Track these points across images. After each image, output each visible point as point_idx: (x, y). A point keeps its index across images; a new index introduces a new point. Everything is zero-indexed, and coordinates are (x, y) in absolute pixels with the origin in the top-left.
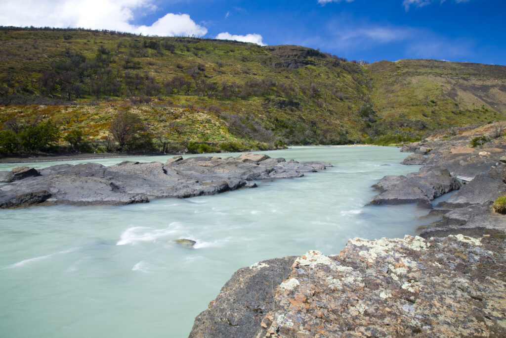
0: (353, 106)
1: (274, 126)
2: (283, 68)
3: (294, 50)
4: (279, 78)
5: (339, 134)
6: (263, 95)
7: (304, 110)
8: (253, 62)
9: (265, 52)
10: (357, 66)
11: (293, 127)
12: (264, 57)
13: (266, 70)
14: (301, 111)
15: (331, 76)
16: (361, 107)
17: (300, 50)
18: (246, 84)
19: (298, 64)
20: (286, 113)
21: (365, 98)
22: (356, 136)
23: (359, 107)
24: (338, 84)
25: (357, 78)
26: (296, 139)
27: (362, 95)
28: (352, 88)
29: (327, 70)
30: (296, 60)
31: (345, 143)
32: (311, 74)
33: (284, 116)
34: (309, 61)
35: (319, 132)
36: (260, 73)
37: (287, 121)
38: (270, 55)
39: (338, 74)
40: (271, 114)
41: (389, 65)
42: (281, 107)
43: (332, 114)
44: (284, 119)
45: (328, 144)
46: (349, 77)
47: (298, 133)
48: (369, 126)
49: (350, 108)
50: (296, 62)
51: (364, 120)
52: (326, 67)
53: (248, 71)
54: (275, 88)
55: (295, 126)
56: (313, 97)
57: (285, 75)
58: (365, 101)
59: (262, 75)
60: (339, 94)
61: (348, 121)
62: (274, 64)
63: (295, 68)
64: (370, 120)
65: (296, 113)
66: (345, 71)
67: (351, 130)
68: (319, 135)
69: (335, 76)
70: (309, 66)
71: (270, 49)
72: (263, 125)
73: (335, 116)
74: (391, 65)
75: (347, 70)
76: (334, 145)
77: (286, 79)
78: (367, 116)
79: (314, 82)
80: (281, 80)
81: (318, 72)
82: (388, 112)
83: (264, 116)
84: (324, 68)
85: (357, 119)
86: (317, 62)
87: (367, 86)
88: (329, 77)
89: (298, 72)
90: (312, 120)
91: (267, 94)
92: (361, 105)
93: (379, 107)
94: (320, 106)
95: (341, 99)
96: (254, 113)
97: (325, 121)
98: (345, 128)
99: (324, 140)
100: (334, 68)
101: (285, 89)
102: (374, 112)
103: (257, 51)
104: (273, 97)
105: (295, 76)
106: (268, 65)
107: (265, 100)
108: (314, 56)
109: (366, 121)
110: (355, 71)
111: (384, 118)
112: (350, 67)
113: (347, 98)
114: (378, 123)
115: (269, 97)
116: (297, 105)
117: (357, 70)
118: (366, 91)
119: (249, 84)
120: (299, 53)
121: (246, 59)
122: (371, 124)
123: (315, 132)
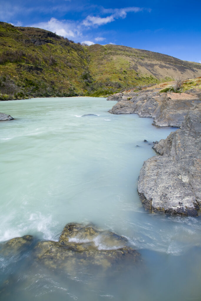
0: (78, 72)
1: (24, 84)
2: (31, 44)
3: (39, 31)
4: (28, 50)
5: (69, 90)
6: (16, 62)
7: (45, 74)
8: (8, 37)
9: (17, 31)
10: (80, 46)
11: (38, 85)
12: (17, 34)
13: (19, 44)
14: (44, 74)
15: (64, 51)
16: (83, 73)
17: (43, 32)
18: (4, 53)
19: (42, 42)
20: (33, 76)
21: (85, 68)
22: (80, 91)
23: (82, 73)
24: (68, 57)
25: (81, 54)
26: (40, 93)
27: (83, 65)
28: (77, 61)
29: (61, 47)
30: (40, 39)
31: (73, 96)
32: (50, 49)
33: (32, 77)
34: (49, 40)
35: (56, 88)
36: (14, 46)
37: (34, 81)
38: (21, 33)
39: (69, 50)
40: (22, 76)
41: (100, 47)
42: (29, 71)
43: (65, 77)
44: (32, 80)
45: (62, 97)
46: (76, 53)
47: (42, 89)
48: (88, 85)
49: (76, 73)
50: (40, 41)
51: (85, 81)
52: (60, 46)
53: (4, 44)
54: (25, 58)
55: (39, 84)
56: (52, 65)
57: (33, 49)
58: (85, 69)
59: (16, 48)
60: (69, 64)
61: (75, 81)
62: (24, 40)
63: (40, 45)
64: (88, 81)
65: (41, 75)
66: (73, 49)
67: (77, 88)
68: (56, 90)
69: (66, 52)
70: (49, 44)
71: (21, 29)
72: (17, 83)
73: (67, 78)
74: (101, 47)
75: (74, 49)
76: (66, 97)
77: (33, 52)
78: (87, 79)
79: (53, 55)
80: (30, 52)
81: (55, 48)
82: (99, 77)
83: (17, 77)
84: (59, 46)
85: (80, 80)
86: (54, 41)
87: (86, 60)
88: (62, 52)
89: (42, 48)
90: (51, 80)
91: (19, 61)
92: (83, 72)
93: (94, 73)
94: (57, 71)
95: (71, 67)
96: (10, 75)
97: (60, 81)
98: (73, 86)
99: (60, 94)
100: (66, 46)
101: (32, 58)
102: (91, 77)
103: (11, 30)
104: (23, 64)
105: (39, 50)
106: (20, 41)
107: (18, 65)
108: (52, 37)
109: (86, 82)
110: (79, 50)
111: (97, 80)
112: (76, 46)
113: (74, 67)
114: (93, 83)
115: (21, 63)
116: (41, 70)
117: (81, 49)
118: (86, 63)
119: (6, 53)
120: (42, 34)
121: (3, 34)
122: (89, 84)
123: (54, 88)
